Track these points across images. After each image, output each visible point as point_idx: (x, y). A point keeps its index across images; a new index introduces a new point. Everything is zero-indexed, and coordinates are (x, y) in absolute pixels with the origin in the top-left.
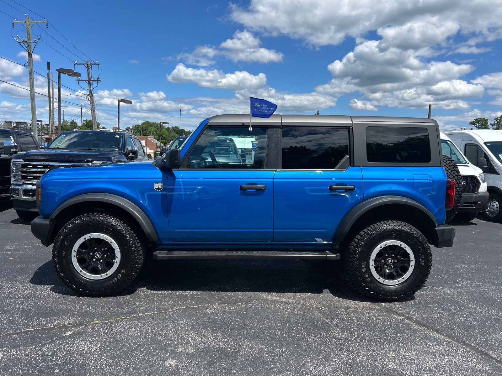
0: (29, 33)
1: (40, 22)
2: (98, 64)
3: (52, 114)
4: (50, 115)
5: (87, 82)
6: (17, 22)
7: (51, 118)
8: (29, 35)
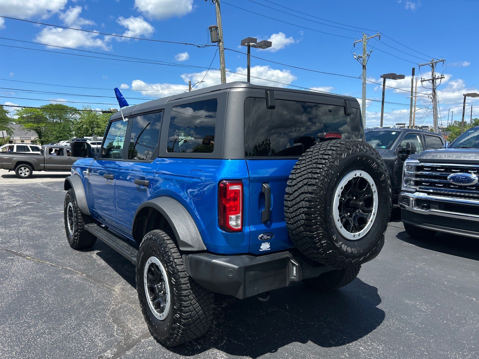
0: (365, 49)
1: (373, 36)
2: (443, 61)
3: (413, 117)
4: (411, 117)
5: (431, 81)
6: (357, 41)
7: (411, 120)
8: (365, 50)
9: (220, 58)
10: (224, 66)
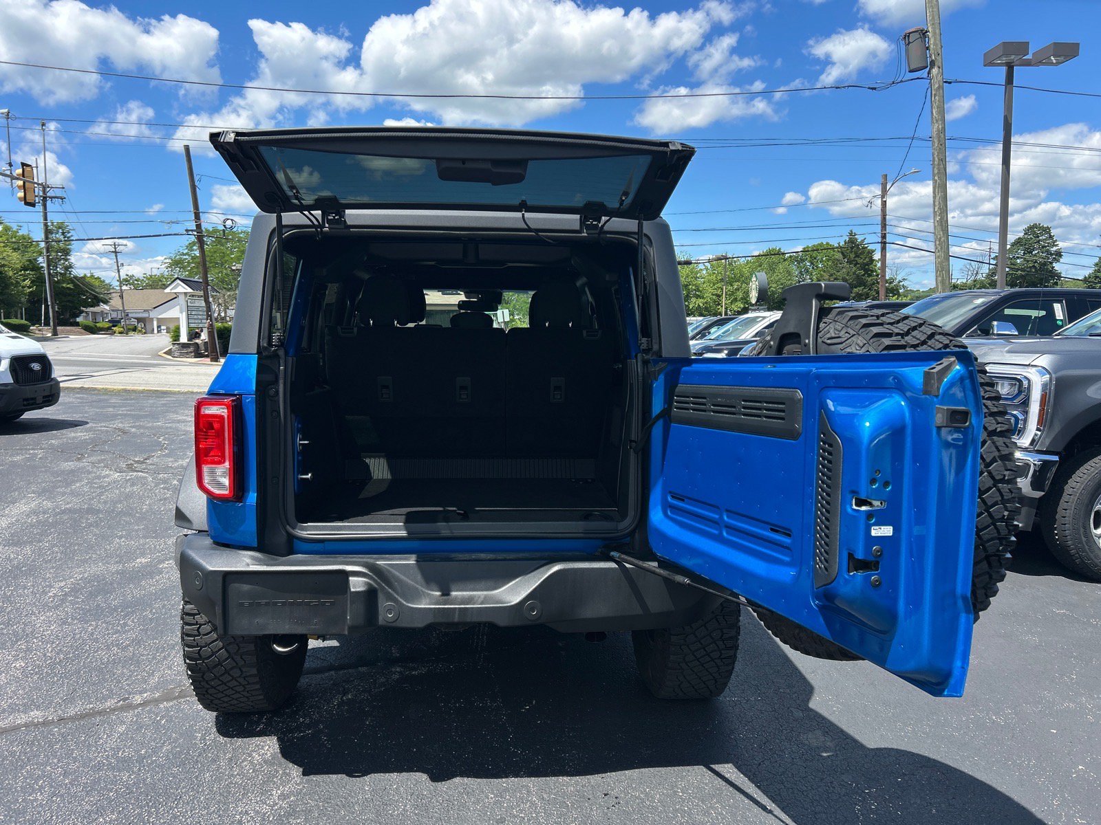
9: (932, 107)
10: (942, 128)
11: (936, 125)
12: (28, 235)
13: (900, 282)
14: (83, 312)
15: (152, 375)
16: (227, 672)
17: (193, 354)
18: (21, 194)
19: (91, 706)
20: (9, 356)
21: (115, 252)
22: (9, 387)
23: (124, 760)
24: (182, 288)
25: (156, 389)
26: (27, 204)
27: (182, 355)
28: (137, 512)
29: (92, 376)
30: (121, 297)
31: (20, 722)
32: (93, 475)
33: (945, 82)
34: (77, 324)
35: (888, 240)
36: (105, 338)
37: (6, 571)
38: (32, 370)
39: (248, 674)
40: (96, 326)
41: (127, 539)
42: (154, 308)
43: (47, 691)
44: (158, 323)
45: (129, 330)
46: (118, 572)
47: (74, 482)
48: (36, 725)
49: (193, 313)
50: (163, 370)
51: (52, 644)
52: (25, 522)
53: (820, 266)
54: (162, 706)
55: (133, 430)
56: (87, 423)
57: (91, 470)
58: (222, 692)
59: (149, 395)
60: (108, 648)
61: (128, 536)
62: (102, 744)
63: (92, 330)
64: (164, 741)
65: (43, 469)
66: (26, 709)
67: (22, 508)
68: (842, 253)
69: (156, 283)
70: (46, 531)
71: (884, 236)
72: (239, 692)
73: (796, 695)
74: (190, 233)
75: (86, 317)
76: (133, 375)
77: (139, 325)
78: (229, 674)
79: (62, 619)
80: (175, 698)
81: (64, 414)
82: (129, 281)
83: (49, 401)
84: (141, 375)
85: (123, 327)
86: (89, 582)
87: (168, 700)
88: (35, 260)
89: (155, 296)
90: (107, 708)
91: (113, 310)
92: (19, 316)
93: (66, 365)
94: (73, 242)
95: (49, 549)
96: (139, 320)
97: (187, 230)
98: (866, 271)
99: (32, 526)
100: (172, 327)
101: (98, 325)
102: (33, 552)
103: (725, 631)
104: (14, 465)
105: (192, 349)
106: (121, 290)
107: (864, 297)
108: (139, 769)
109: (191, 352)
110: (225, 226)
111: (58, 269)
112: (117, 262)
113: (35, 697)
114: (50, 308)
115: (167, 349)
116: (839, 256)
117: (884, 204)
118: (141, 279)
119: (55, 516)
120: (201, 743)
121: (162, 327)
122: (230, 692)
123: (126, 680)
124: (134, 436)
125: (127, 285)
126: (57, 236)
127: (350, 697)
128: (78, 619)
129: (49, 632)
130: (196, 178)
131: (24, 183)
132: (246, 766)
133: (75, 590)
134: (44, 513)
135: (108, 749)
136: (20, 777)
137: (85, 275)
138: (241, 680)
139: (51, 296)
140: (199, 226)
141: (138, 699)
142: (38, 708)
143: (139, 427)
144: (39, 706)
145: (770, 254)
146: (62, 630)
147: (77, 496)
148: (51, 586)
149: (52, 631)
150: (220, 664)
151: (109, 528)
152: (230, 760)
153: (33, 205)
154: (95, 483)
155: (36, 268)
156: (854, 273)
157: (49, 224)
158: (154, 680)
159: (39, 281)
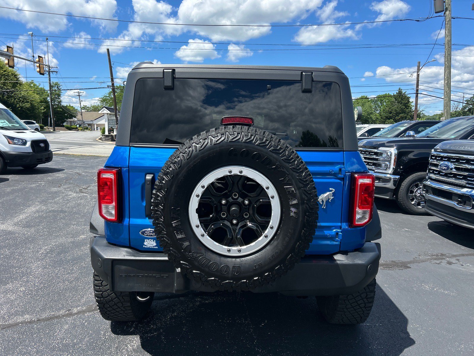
9: (445, 30)
10: (450, 39)
11: (447, 38)
12: (44, 88)
13: (421, 111)
14: (66, 121)
15: (93, 149)
16: (115, 304)
17: (110, 140)
18: (38, 70)
19: (53, 313)
20: (31, 140)
21: (79, 95)
22: (31, 154)
23: (67, 346)
24: (106, 111)
25: (94, 155)
26: (41, 74)
27: (106, 140)
28: (82, 213)
29: (68, 149)
30: (82, 115)
31: (19, 321)
32: (65, 194)
33: (452, 18)
34: (63, 126)
35: (419, 92)
36: (75, 132)
37: (22, 240)
38: (40, 146)
39: (126, 305)
40: (71, 127)
41: (77, 226)
42: (95, 120)
43: (34, 304)
44: (97, 126)
45: (85, 129)
46: (71, 242)
47: (56, 197)
48: (26, 323)
49: (111, 122)
50: (98, 147)
51: (38, 278)
52: (33, 216)
53: (385, 104)
54: (86, 315)
55: (83, 173)
56: (64, 170)
57: (64, 192)
58: (113, 313)
59: (91, 158)
60: (64, 282)
61: (77, 224)
62: (56, 336)
63: (70, 129)
64: (86, 335)
65: (44, 191)
66: (23, 313)
67: (33, 209)
68: (395, 98)
69: (96, 109)
70: (42, 221)
71: (417, 90)
72: (121, 314)
73: (400, 323)
74: (109, 87)
75: (67, 123)
76: (85, 148)
77: (89, 127)
78: (117, 305)
79: (44, 266)
80: (93, 311)
81: (55, 165)
82: (84, 108)
83: (48, 160)
84: (88, 149)
85: (82, 128)
86: (58, 247)
87: (89, 312)
88: (46, 98)
89: (95, 114)
90: (61, 315)
91: (78, 120)
92: (40, 122)
93: (58, 144)
94: (62, 91)
95: (42, 230)
96: (89, 125)
97: (108, 86)
98: (406, 107)
99: (36, 218)
100: (102, 128)
101: (72, 127)
102: (35, 231)
103: (368, 294)
104: (32, 188)
105: (110, 138)
106: (81, 112)
107: (404, 118)
108: (73, 351)
109: (110, 139)
110: (124, 84)
111: (56, 103)
112: (80, 100)
113: (27, 307)
114: (52, 119)
115: (100, 138)
116: (393, 99)
117: (418, 75)
118: (90, 107)
119: (46, 213)
120: (103, 337)
121: (98, 128)
122: (117, 313)
123: (71, 299)
124: (84, 176)
125: (84, 110)
126: (55, 88)
127: (176, 314)
128: (51, 266)
129: (38, 272)
130: (112, 63)
131: (39, 65)
132: (124, 352)
133: (52, 251)
134: (42, 212)
135: (59, 338)
136: (15, 353)
137: (67, 105)
138: (122, 308)
139: (52, 114)
140: (113, 84)
141: (75, 310)
142: (28, 313)
143: (86, 172)
144: (29, 313)
145: (362, 98)
146: (44, 271)
147: (57, 204)
148: (41, 248)
149: (39, 271)
150: (112, 300)
151: (69, 220)
152: (117, 348)
153: (43, 74)
154: (65, 198)
155: (46, 102)
156: (400, 108)
157: (51, 83)
158: (83, 300)
159: (47, 107)
